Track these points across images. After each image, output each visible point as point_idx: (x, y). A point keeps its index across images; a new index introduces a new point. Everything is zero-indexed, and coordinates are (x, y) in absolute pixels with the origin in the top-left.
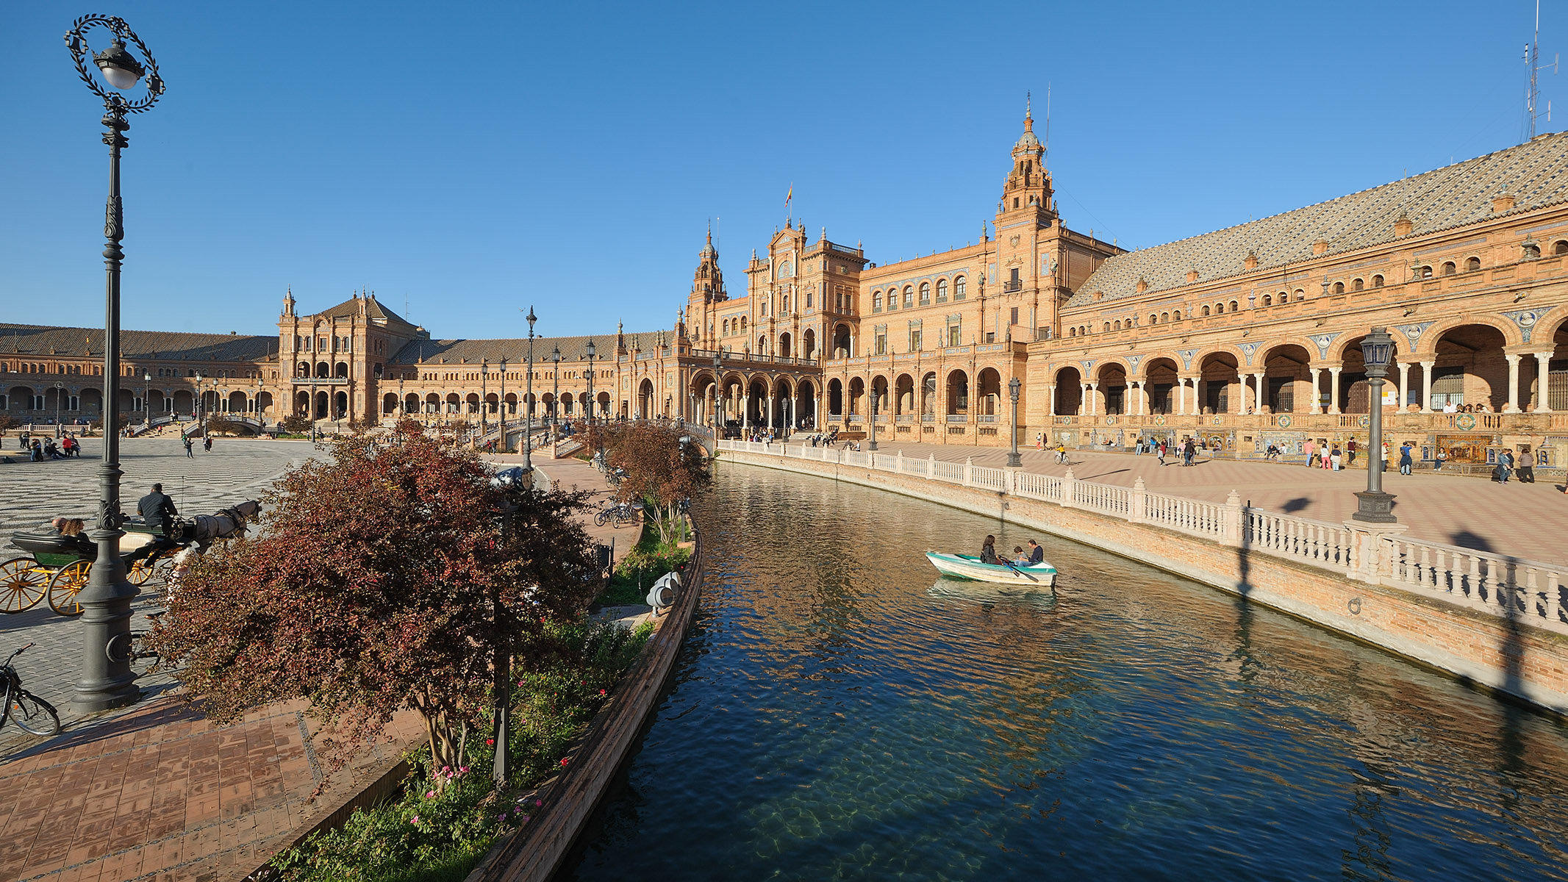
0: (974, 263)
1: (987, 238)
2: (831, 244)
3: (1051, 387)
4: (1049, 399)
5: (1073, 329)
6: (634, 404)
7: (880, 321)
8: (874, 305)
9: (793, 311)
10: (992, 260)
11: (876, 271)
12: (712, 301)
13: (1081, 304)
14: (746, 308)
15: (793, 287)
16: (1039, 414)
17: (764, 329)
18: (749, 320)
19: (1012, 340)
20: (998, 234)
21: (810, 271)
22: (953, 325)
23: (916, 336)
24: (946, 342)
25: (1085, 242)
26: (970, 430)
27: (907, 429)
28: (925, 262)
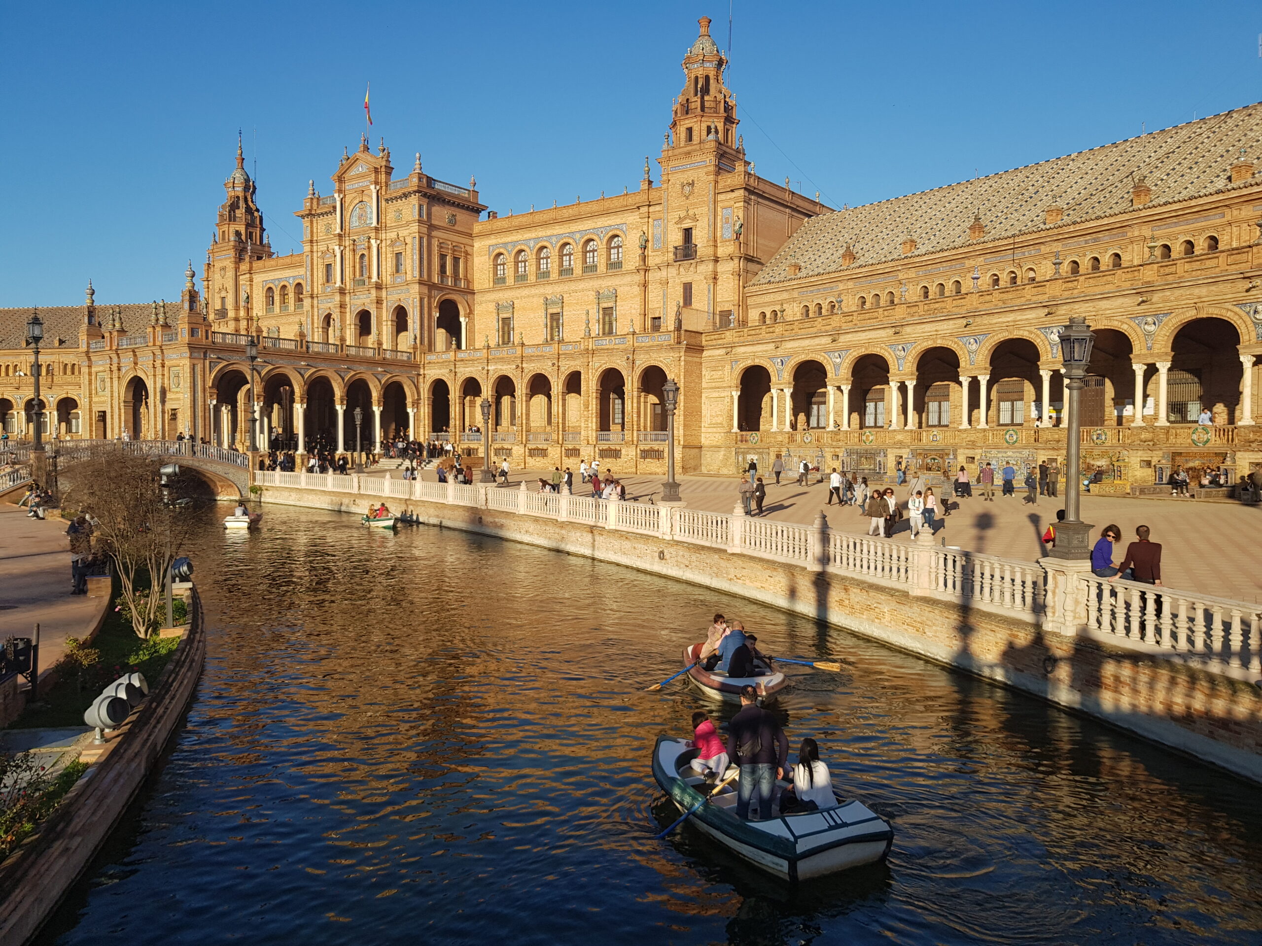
0: (633, 218)
1: (650, 182)
2: (430, 181)
3: (734, 393)
4: (732, 410)
5: (763, 315)
6: (116, 416)
7: (504, 296)
8: (495, 273)
9: (374, 278)
10: (657, 215)
11: (498, 224)
12: (247, 259)
13: (772, 280)
14: (302, 271)
15: (373, 241)
16: (719, 430)
17: (331, 304)
18: (307, 289)
19: (684, 328)
20: (665, 178)
21: (398, 218)
22: (605, 305)
23: (555, 320)
24: (596, 329)
25: (779, 194)
26: (629, 453)
27: (543, 453)
28: (566, 213)
